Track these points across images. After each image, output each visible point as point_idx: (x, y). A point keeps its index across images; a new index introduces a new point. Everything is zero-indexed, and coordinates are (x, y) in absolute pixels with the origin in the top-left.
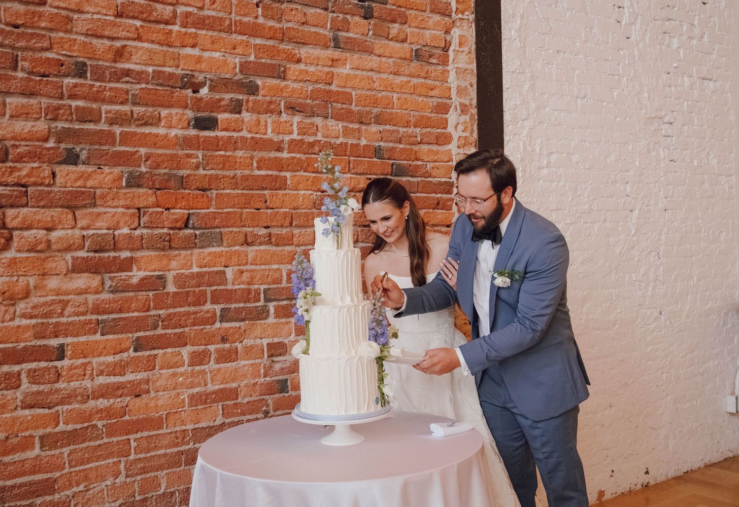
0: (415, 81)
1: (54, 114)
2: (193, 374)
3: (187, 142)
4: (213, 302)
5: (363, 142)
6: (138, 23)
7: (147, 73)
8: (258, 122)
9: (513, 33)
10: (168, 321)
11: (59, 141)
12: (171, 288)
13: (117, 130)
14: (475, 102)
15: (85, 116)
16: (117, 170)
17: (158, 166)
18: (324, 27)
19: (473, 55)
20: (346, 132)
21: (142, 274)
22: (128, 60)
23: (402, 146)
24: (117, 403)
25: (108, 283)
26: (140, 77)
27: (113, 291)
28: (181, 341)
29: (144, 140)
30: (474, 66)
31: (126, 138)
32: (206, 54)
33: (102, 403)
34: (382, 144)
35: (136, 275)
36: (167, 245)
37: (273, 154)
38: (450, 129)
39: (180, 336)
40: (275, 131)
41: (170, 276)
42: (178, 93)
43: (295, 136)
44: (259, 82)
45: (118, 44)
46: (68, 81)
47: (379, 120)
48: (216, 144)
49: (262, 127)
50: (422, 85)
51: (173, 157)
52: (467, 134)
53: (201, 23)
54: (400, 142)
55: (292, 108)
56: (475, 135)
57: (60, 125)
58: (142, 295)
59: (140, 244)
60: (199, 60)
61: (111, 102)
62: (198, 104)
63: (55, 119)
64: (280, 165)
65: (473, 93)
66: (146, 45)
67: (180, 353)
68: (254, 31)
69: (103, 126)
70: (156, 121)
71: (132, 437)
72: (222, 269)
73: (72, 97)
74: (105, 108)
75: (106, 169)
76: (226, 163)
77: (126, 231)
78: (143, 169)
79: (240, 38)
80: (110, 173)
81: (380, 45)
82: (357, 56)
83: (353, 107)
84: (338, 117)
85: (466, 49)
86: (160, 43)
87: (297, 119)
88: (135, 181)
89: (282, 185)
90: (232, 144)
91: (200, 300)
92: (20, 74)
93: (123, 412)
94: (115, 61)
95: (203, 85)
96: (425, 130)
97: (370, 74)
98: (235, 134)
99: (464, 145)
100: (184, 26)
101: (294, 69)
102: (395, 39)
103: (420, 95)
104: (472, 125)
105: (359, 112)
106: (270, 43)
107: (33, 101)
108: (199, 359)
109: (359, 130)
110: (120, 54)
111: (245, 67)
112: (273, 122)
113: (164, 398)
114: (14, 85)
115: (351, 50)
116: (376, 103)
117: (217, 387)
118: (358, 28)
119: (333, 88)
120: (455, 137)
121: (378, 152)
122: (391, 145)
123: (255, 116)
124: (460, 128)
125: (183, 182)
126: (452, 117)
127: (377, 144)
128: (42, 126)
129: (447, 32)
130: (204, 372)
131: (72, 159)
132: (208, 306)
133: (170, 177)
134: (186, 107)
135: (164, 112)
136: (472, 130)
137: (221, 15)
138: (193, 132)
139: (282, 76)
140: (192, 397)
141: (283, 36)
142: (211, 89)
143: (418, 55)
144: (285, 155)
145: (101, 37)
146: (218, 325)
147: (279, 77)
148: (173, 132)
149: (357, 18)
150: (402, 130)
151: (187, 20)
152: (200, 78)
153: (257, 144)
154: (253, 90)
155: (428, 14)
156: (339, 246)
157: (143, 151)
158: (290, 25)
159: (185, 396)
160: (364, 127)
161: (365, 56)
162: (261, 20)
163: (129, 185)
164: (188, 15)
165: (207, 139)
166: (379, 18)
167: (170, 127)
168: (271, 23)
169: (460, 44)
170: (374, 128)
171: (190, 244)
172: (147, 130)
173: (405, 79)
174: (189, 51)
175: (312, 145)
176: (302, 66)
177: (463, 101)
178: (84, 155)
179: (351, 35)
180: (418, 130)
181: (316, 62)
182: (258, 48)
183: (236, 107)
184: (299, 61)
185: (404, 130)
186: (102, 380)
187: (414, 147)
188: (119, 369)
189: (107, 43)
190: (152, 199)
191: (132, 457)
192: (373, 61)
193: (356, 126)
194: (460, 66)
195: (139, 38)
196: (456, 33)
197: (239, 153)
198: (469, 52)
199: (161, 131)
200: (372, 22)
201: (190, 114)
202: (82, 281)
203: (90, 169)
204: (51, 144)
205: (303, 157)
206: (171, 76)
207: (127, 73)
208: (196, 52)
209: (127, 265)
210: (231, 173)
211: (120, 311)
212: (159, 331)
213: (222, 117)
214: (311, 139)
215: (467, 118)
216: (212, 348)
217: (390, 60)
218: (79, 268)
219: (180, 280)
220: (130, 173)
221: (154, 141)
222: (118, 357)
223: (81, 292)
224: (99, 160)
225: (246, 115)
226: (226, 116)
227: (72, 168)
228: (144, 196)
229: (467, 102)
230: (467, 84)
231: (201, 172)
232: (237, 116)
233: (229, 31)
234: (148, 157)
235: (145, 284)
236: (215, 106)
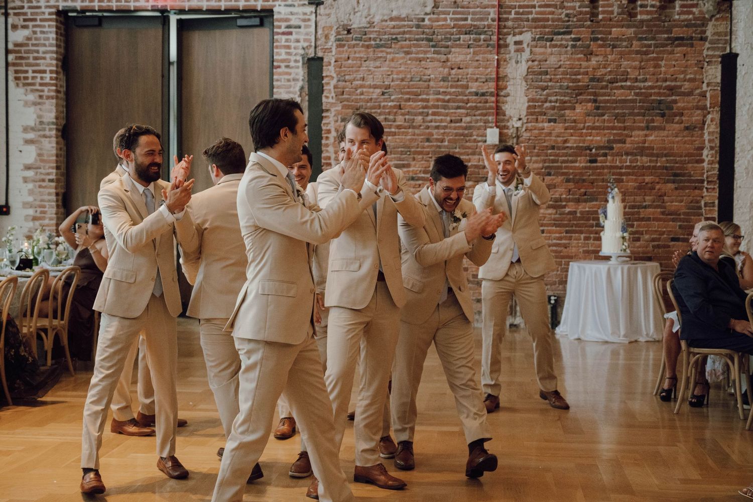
0: (686, 139)
1: (544, 161)
2: (584, 243)
3: (586, 168)
4: (593, 220)
5: (659, 164)
6: (572, 131)
7: (573, 147)
8: (613, 159)
9: (744, 112)
10: (577, 225)
11: (545, 169)
12: (578, 215)
13: (564, 165)
14: (718, 145)
15: (553, 161)
16: (563, 177)
17: (576, 176)
18: (643, 122)
19: (718, 125)
20: (651, 161)
21: (569, 210)
22: (568, 143)
23: (677, 165)
24: (559, 249)
25: (558, 212)
26: (571, 148)
27: (560, 214)
28: (581, 232)
29: (571, 168)
30: (718, 130)
31: (566, 168)
32: (595, 138)
33: (554, 248)
34: (668, 165)
35: (567, 210)
36: (578, 201)
37: (618, 171)
38: (704, 157)
39: (580, 230)
40: (620, 162)
41: (578, 211)
42: (584, 152)
43: (628, 164)
44: (614, 146)
45: (565, 138)
46: (550, 151)
47: (666, 156)
48: (597, 168)
49: (615, 162)
50: (689, 140)
51: (581, 173)
52: (713, 159)
53: (593, 128)
54: (677, 163)
55: (627, 154)
56: (718, 159)
57: (547, 164)
58: (569, 216)
59: (568, 200)
60: (592, 140)
61: (562, 156)
62: (591, 155)
63: (545, 163)
64: (621, 174)
65: (717, 142)
66: (574, 138)
67: (580, 236)
68: (613, 128)
69: (559, 164)
70: (576, 161)
71: (563, 260)
72: (596, 209)
73: (550, 156)
74: (560, 158)
75: (560, 177)
76: (600, 174)
77: (564, 196)
78: (571, 177)
79: (607, 131)
80: (560, 178)
81: (668, 126)
82: (656, 132)
83: (655, 152)
84: (647, 156)
85: (714, 123)
86: (579, 136)
87: (629, 157)
88: (568, 181)
89: (622, 181)
90: (603, 168)
91: (588, 219)
92: (536, 151)
93: (561, 252)
94: (564, 143)
95: (593, 148)
96: (690, 158)
97: (663, 138)
98: (604, 164)
99: (711, 164)
100: (587, 129)
101: (628, 140)
102: (677, 123)
103: (688, 144)
104: (716, 155)
105: (657, 153)
106: (620, 132)
107: (539, 158)
108: (587, 239)
109: (657, 160)
110: (565, 141)
111: (609, 141)
112: (619, 159)
113: (574, 250)
114: (534, 154)
115: (655, 130)
116: (665, 149)
117: (593, 249)
118: (658, 121)
119: (646, 145)
120: (707, 160)
121: (666, 168)
122: (672, 165)
123: (612, 158)
124: (710, 156)
125: (584, 181)
126: (705, 152)
127: (665, 165)
128: (541, 165)
129: (705, 116)
130: (588, 243)
131: (549, 174)
132: (591, 222)
133: (580, 179)
134: (586, 156)
135: (579, 158)
136: (716, 157)
137: (601, 124)
138: (589, 164)
139: (625, 143)
140: (584, 251)
141: (625, 128)
142: (596, 150)
143: (687, 128)
144: (624, 171)
145: (560, 137)
146: (594, 228)
147: (622, 143)
148: (582, 165)
149: (658, 118)
150: (678, 159)
151: (588, 128)
152: (592, 146)
153: (611, 167)
154: (612, 148)
155: (695, 110)
156: (614, 202)
157: (571, 171)
158: (628, 124)
159: (581, 250)
160: (659, 159)
161: (662, 132)
162: (616, 124)
163: (566, 182)
164: (588, 126)
165: (594, 167)
166: (669, 116)
167: (580, 163)
168: (620, 125)
169: (712, 121)
170: (664, 159)
171: (586, 201)
172: (573, 165)
173: (680, 138)
174: (589, 138)
175: (635, 166)
176: (633, 139)
177: (712, 145)
178: (553, 173)
179: (655, 124)
180: (687, 158)
181: (639, 136)
182: (614, 134)
183: (605, 155)
184: (631, 136)
185: (679, 159)
186: (555, 241)
187: (685, 166)
188: (560, 238)
189: (561, 138)
190: (573, 187)
191: (563, 266)
192: (666, 133)
193: (655, 159)
194: (711, 130)
195: (572, 136)
196: (709, 117)
197: (606, 171)
198: (716, 124)
199: (577, 164)
200: (665, 118)
201: (588, 158)
202: (550, 211)
203: (554, 177)
204: (543, 170)
205: (631, 171)
206: (582, 147)
207: (568, 147)
208: (591, 138)
209: (564, 207)
210: (601, 177)
211: (561, 221)
212: (574, 228)
213: (599, 159)
214: (635, 164)
215: (714, 152)
216: (592, 236)
217: (674, 132)
218: (549, 207)
219: (582, 213)
220: (567, 179)
221: (575, 168)
222: (560, 235)
223: (550, 214)
224: (556, 174)
225: (609, 158)
226: (601, 158)
227: (549, 177)
228: (571, 185)
229: (714, 145)
230: (714, 137)
231: (591, 177)
232: (605, 158)
233: (604, 129)
234: (573, 173)
235: (570, 213)
236: (597, 155)
